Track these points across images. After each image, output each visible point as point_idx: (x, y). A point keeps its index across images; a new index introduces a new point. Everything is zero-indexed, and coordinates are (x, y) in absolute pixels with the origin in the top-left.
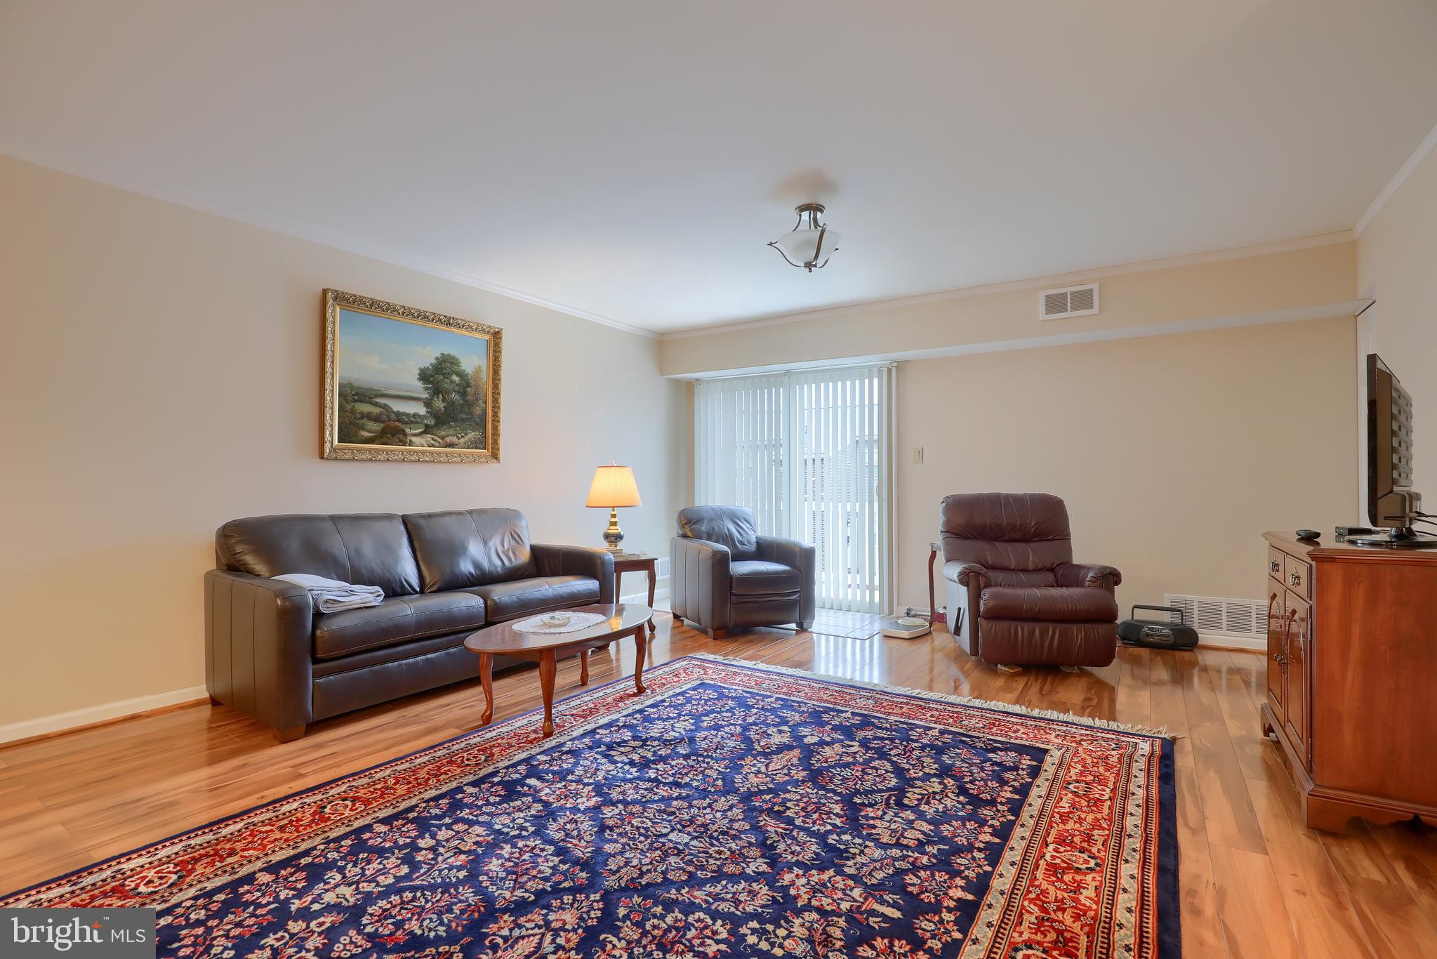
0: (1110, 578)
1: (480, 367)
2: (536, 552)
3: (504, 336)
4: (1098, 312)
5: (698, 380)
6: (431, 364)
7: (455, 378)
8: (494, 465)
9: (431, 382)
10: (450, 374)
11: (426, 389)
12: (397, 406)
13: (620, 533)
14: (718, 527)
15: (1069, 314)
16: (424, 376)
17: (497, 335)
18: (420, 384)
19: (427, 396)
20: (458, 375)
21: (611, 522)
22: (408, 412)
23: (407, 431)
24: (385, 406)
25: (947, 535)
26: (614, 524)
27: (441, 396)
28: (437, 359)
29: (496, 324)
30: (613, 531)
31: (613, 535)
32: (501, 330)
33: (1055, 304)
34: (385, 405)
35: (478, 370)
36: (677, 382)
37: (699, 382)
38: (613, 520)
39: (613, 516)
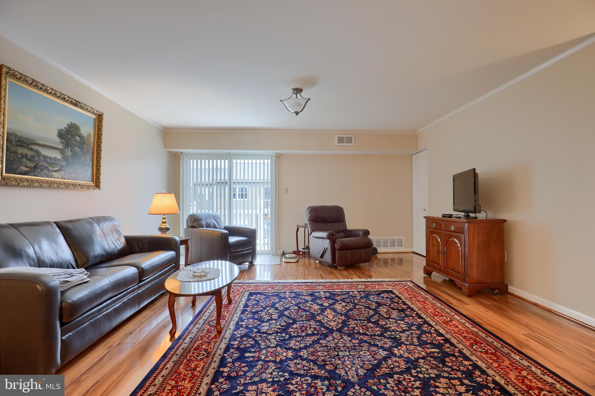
0: (367, 233)
1: (90, 133)
2: (128, 240)
3: (105, 117)
4: (354, 145)
5: (181, 153)
6: (65, 128)
7: (77, 138)
8: (97, 191)
9: (64, 139)
10: (75, 136)
11: (62, 143)
12: (44, 152)
13: (168, 227)
14: (210, 222)
15: (345, 144)
16: (61, 135)
17: (100, 117)
18: (58, 139)
19: (62, 147)
20: (79, 136)
21: (163, 222)
22: (51, 156)
23: (50, 168)
24: (37, 152)
25: (312, 221)
26: (165, 222)
27: (69, 148)
28: (68, 125)
29: (101, 110)
30: (164, 226)
31: (164, 228)
32: (103, 114)
33: (341, 140)
34: (37, 150)
35: (89, 135)
36: (170, 153)
37: (182, 154)
38: (164, 220)
39: (164, 219)
